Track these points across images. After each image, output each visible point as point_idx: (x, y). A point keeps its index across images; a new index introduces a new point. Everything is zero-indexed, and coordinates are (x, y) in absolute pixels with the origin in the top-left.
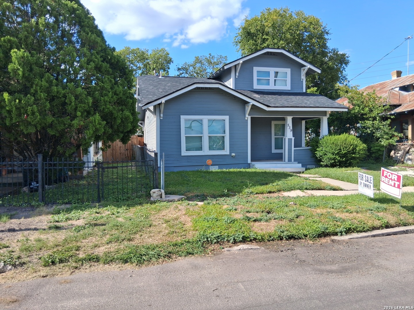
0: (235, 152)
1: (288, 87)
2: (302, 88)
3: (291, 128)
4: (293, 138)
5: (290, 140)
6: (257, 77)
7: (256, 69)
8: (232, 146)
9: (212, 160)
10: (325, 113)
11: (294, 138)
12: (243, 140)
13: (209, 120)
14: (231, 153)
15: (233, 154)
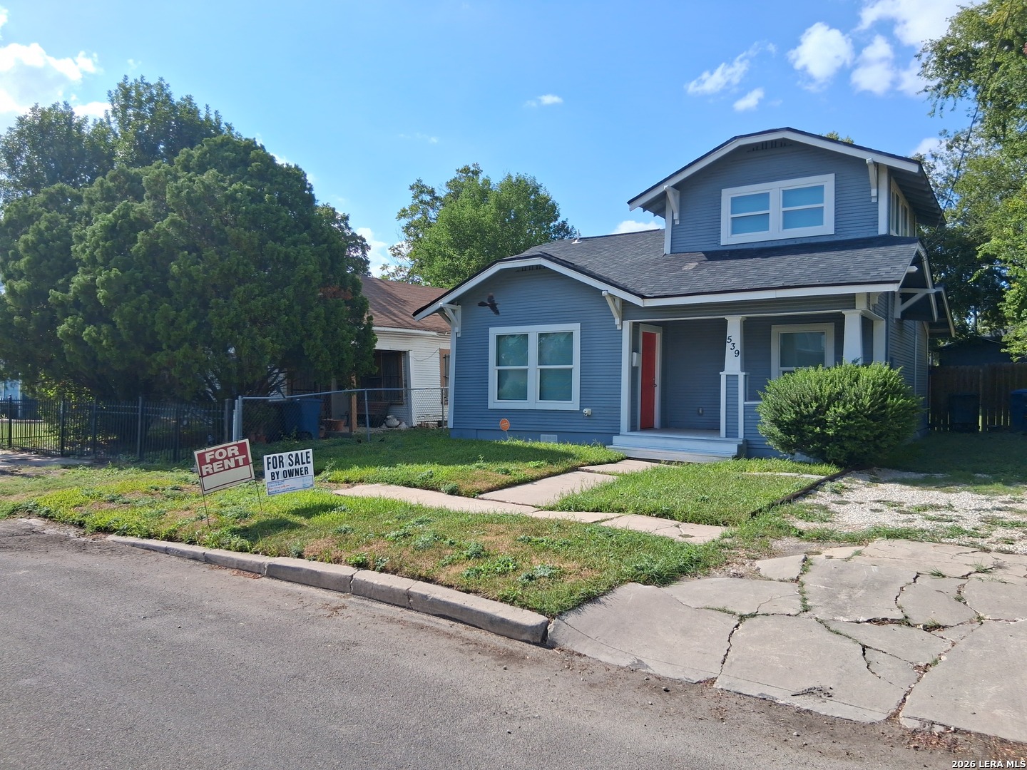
0: (593, 405)
1: (827, 228)
2: (876, 223)
3: (738, 347)
4: (741, 375)
5: (732, 379)
6: (732, 213)
7: (727, 195)
8: (587, 392)
9: (510, 419)
10: (850, 301)
11: (744, 373)
12: (611, 377)
13: (541, 335)
14: (582, 407)
15: (586, 411)
